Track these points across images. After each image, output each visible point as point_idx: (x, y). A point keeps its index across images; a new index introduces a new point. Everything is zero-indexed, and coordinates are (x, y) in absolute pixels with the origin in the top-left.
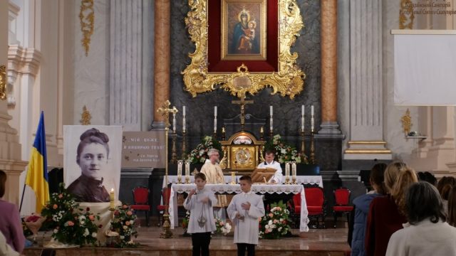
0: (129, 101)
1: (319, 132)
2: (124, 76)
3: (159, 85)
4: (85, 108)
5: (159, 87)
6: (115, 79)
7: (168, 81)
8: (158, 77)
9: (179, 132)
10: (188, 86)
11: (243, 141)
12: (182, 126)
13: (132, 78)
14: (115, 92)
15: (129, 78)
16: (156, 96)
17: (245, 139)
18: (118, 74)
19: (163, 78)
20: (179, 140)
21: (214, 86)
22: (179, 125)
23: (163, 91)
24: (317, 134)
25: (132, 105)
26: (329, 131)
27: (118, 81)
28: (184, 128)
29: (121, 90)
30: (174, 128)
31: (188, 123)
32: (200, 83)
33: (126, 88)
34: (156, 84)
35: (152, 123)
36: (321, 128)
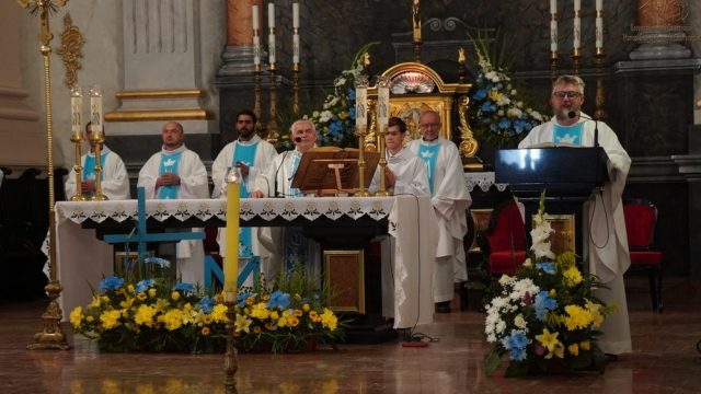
1: (632, 56)
4: (67, 20)
9: (283, 67)
11: (412, 86)
12: (292, 55)
17: (422, 80)
20: (285, 91)
22: (284, 51)
24: (629, 60)
25: (172, 9)
26: (660, 52)
28: (296, 59)
30: (272, 59)
31: (305, 46)
35: (225, 49)
36: (637, 45)
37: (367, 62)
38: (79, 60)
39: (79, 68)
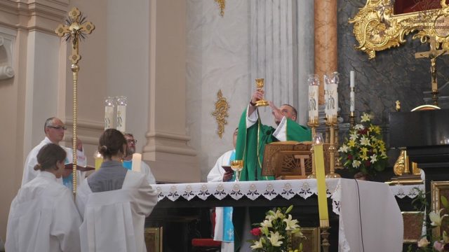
0: (277, 76)
2: (268, 39)
3: (321, 46)
4: (220, 94)
5: (322, 49)
6: (257, 45)
7: (335, 39)
8: (319, 33)
10: (362, 43)
13: (280, 39)
14: (257, 64)
15: (276, 41)
16: (317, 64)
18: (261, 36)
19: (327, 34)
21: (405, 37)
23: (327, 55)
25: (281, 83)
27: (261, 47)
29: (265, 61)
32: (382, 34)
33: (272, 57)
34: (317, 46)
37: (398, 107)
38: (226, 118)
39: (226, 124)
